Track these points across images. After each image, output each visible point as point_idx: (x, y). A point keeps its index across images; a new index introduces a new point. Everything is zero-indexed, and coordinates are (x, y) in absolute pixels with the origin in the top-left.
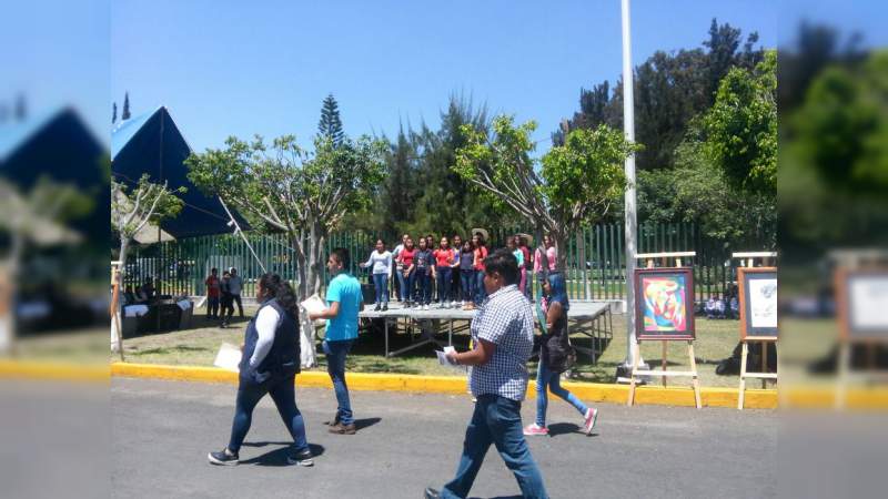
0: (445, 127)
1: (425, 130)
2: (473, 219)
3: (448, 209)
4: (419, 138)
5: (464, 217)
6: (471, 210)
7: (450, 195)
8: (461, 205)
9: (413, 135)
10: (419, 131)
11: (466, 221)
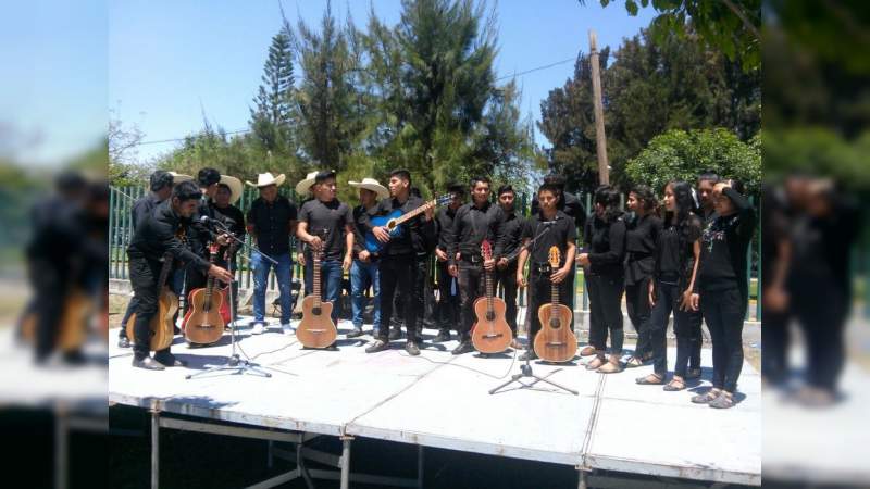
0: (405, 20)
1: (375, 25)
2: (445, 171)
3: (404, 152)
4: (365, 39)
5: (431, 167)
6: (442, 156)
7: (408, 128)
8: (427, 146)
9: (355, 35)
10: (363, 28)
11: (434, 173)
